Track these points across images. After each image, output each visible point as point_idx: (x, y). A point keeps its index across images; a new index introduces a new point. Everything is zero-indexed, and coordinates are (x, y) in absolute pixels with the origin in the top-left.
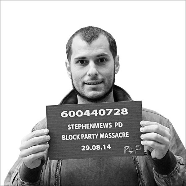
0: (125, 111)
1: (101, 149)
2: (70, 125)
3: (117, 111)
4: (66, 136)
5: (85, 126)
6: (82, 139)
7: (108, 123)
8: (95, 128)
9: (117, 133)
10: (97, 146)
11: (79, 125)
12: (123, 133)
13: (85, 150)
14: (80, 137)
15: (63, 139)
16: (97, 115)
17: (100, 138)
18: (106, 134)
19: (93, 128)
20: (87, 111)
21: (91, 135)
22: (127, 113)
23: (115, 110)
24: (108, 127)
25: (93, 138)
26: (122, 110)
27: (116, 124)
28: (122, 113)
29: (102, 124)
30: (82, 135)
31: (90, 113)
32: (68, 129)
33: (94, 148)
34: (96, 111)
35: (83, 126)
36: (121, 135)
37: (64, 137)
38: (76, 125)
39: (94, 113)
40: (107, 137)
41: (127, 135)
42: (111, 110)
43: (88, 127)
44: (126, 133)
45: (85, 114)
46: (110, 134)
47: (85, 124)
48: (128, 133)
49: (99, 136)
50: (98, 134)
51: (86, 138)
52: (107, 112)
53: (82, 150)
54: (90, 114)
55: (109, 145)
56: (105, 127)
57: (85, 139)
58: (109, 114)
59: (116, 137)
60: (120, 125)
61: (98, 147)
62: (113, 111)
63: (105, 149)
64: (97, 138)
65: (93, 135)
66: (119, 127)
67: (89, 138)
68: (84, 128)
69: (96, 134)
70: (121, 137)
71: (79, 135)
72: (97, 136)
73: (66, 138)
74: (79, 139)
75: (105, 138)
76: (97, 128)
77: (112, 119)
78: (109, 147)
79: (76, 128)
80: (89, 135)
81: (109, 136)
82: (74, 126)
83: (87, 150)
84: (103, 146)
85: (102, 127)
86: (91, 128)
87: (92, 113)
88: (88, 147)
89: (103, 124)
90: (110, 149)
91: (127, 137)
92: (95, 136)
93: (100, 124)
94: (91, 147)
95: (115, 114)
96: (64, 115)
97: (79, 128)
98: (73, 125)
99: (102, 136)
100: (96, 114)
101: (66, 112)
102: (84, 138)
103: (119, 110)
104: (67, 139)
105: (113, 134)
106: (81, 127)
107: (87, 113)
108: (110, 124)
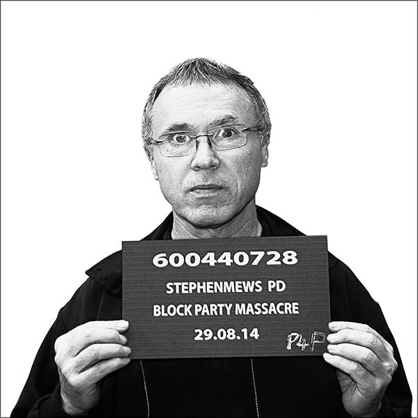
0: (291, 258)
1: (238, 338)
2: (171, 284)
3: (274, 255)
4: (163, 306)
5: (204, 287)
6: (196, 314)
7: (253, 282)
8: (225, 291)
9: (272, 305)
10: (228, 331)
11: (191, 284)
12: (286, 304)
13: (202, 339)
14: (192, 310)
15: (155, 315)
16: (231, 263)
17: (237, 313)
18: (250, 305)
19: (221, 291)
20: (209, 254)
21: (216, 308)
22: (295, 261)
23: (269, 253)
24: (254, 290)
25: (221, 313)
26: (285, 254)
27: (272, 284)
28: (285, 261)
29: (240, 283)
30: (196, 306)
31: (216, 258)
32: (168, 292)
33: (222, 336)
34: (228, 255)
35: (199, 287)
36: (282, 308)
38: (184, 284)
39: (225, 259)
41: (294, 308)
42: (261, 254)
43: (211, 289)
44: (294, 304)
45: (204, 261)
46: (258, 307)
47: (204, 283)
48: (297, 304)
49: (233, 309)
50: (231, 305)
51: (205, 313)
52: (252, 258)
53: (196, 339)
54: (215, 261)
55: (255, 330)
56: (246, 290)
57: (203, 314)
58: (255, 263)
59: (270, 313)
60: (281, 286)
61: (231, 334)
62: (264, 256)
63: (246, 337)
64: (229, 313)
65: (221, 306)
66: (278, 290)
67: (212, 314)
68: (202, 290)
69: (226, 305)
70: (282, 313)
71: (190, 306)
72: (229, 309)
74: (190, 314)
75: (248, 313)
76: (229, 291)
77: (262, 272)
78: (255, 334)
79: (183, 292)
80: (212, 306)
81: (255, 310)
82: (180, 287)
83: (206, 339)
84: (243, 331)
85: (241, 291)
86: (216, 291)
87: (220, 260)
88: (208, 333)
89: (244, 283)
90: (256, 338)
91: (295, 312)
92: (224, 308)
93: (237, 283)
94: (215, 334)
95: (268, 263)
96: (160, 262)
97: (191, 292)
98: (177, 284)
99: (240, 309)
100: (228, 262)
101: (164, 255)
102: (200, 313)
103: (278, 255)
104: (164, 314)
105: (265, 306)
106: (194, 288)
107: (209, 259)
108: (259, 284)
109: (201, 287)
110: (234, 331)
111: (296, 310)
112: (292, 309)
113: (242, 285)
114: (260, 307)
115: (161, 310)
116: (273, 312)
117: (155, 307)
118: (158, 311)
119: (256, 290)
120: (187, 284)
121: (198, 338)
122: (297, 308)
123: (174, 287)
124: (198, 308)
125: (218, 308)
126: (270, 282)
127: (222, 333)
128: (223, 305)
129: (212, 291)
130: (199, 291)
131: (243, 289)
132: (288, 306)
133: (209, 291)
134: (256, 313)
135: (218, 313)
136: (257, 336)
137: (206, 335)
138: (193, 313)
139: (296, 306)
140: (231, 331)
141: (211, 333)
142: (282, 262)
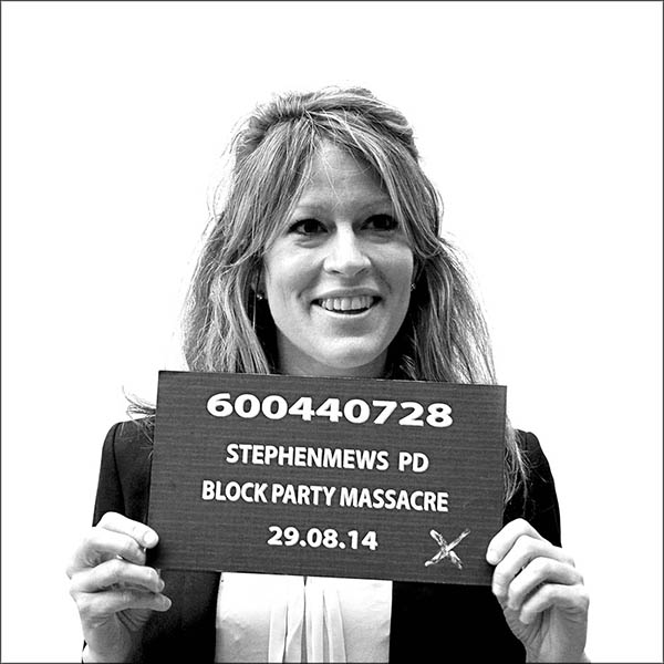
0: (441, 416)
1: (342, 546)
2: (236, 446)
3: (413, 410)
4: (219, 484)
5: (290, 455)
6: (274, 500)
7: (374, 453)
8: (325, 465)
9: (404, 494)
10: (326, 533)
11: (268, 448)
12: (427, 494)
13: (280, 543)
14: (268, 493)
15: (205, 497)
17: (342, 504)
18: (365, 492)
19: (319, 464)
20: (302, 400)
21: (308, 492)
22: (448, 422)
23: (405, 405)
24: (375, 466)
25: (316, 502)
26: (432, 408)
27: (406, 458)
28: (431, 420)
29: (352, 452)
30: (275, 486)
31: (315, 407)
32: (229, 460)
33: (314, 541)
34: (334, 403)
35: (282, 455)
36: (420, 501)
37: (211, 490)
38: (256, 448)
39: (329, 410)
40: (365, 504)
41: (440, 502)
42: (391, 406)
43: (301, 460)
44: (440, 495)
45: (294, 410)
46: (380, 495)
47: (291, 449)
48: (446, 495)
49: (337, 495)
50: (333, 489)
51: (290, 500)
52: (378, 411)
53: (270, 542)
54: (313, 413)
55: (372, 535)
56: (361, 466)
57: (285, 501)
58: (381, 420)
59: (399, 507)
60: (421, 462)
61: (330, 539)
62: (396, 409)
63: (354, 546)
64: (328, 503)
65: (317, 489)
66: (415, 469)
67: (300, 502)
68: (286, 460)
69: (325, 489)
70: (419, 508)
71: (265, 486)
72: (329, 496)
73: (215, 490)
74: (264, 500)
75: (361, 505)
76: (332, 465)
77: (391, 437)
78: (371, 540)
79: (255, 461)
80: (301, 488)
81: (374, 500)
82: (250, 452)
83: (287, 543)
84: (350, 534)
85: (352, 466)
86: (310, 464)
87: (321, 412)
88: (291, 534)
89: (358, 453)
90: (373, 548)
91: (440, 509)
92: (322, 494)
93: (347, 452)
94: (303, 536)
95: (402, 422)
96: (220, 408)
97: (267, 462)
98: (246, 448)
99: (349, 497)
100: (335, 416)
101: (227, 396)
102: (280, 499)
103: (419, 410)
104: (220, 497)
105: (391, 496)
106: (274, 455)
107: (301, 408)
108: (383, 457)
109: (286, 455)
110: (335, 534)
111: (443, 505)
112: (436, 503)
113: (355, 456)
114: (383, 496)
116: (403, 506)
117: (206, 483)
118: (209, 491)
119: (379, 467)
120: (262, 448)
121: (273, 541)
122: (445, 502)
123: (240, 452)
124: (278, 490)
125: (312, 492)
126: (402, 455)
127: (315, 535)
128: (320, 489)
129: (303, 464)
130: (281, 462)
131: (356, 463)
132: (430, 498)
133: (298, 463)
134: (375, 505)
135: (311, 501)
136: (373, 545)
137: (288, 536)
138: (269, 499)
139: (443, 498)
140: (331, 534)
141: (296, 534)
142: (425, 421)
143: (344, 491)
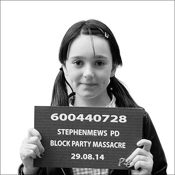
0: (123, 119)
1: (94, 159)
2: (60, 130)
3: (114, 118)
4: (55, 141)
5: (77, 132)
6: (73, 146)
7: (103, 131)
8: (88, 135)
9: (112, 143)
10: (89, 155)
11: (70, 130)
12: (119, 143)
13: (75, 158)
14: (71, 143)
15: (51, 145)
16: (92, 120)
17: (93, 146)
18: (100, 142)
19: (86, 135)
21: (83, 143)
22: (125, 121)
23: (112, 116)
24: (103, 135)
25: (85, 146)
26: (120, 117)
27: (113, 132)
28: (120, 121)
29: (96, 131)
30: (73, 142)
31: (84, 117)
32: (58, 134)
33: (85, 158)
34: (90, 116)
35: (75, 132)
36: (117, 145)
37: (53, 143)
38: (66, 130)
39: (89, 118)
40: (100, 146)
41: (123, 145)
42: (108, 116)
43: (80, 133)
44: (123, 143)
45: (78, 118)
46: (105, 144)
47: (77, 130)
48: (125, 143)
49: (92, 144)
50: (90, 142)
51: (77, 146)
52: (103, 118)
54: (84, 119)
55: (103, 155)
56: (99, 135)
58: (105, 121)
59: (111, 147)
60: (117, 133)
62: (109, 117)
63: (97, 159)
64: (89, 146)
65: (85, 142)
66: (116, 135)
67: (80, 146)
68: (76, 133)
69: (88, 142)
70: (117, 147)
71: (69, 141)
72: (89, 144)
74: (69, 146)
75: (99, 147)
76: (90, 135)
77: (108, 126)
78: (102, 157)
79: (66, 134)
80: (81, 142)
81: (103, 145)
83: (77, 158)
84: (96, 155)
85: (96, 135)
86: (83, 134)
87: (86, 118)
88: (78, 156)
89: (98, 131)
90: (103, 159)
91: (123, 147)
92: (87, 144)
93: (94, 131)
94: (82, 156)
95: (111, 121)
96: (55, 118)
97: (70, 134)
98: (63, 130)
99: (95, 144)
100: (90, 120)
101: (57, 114)
102: (74, 145)
103: (116, 117)
104: (56, 145)
105: (108, 144)
106: (72, 132)
107: (80, 118)
108: (106, 132)
109: (76, 132)
110: (91, 155)
111: (124, 146)
112: (122, 146)
113: (97, 132)
114: (106, 144)
115: (54, 143)
116: (112, 147)
117: (51, 141)
119: (104, 135)
120: (68, 130)
121: (73, 158)
122: (125, 145)
123: (61, 131)
124: (74, 143)
125: (84, 143)
126: (111, 131)
127: (85, 156)
128: (86, 142)
129: (81, 134)
130: (74, 134)
131: (97, 134)
132: (120, 144)
133: (79, 134)
134: (103, 147)
135: (84, 145)
136: (103, 158)
137: (77, 156)
138: (71, 145)
139: (124, 144)
140: (90, 156)
141: (80, 156)
142: (118, 121)
143: (94, 142)
